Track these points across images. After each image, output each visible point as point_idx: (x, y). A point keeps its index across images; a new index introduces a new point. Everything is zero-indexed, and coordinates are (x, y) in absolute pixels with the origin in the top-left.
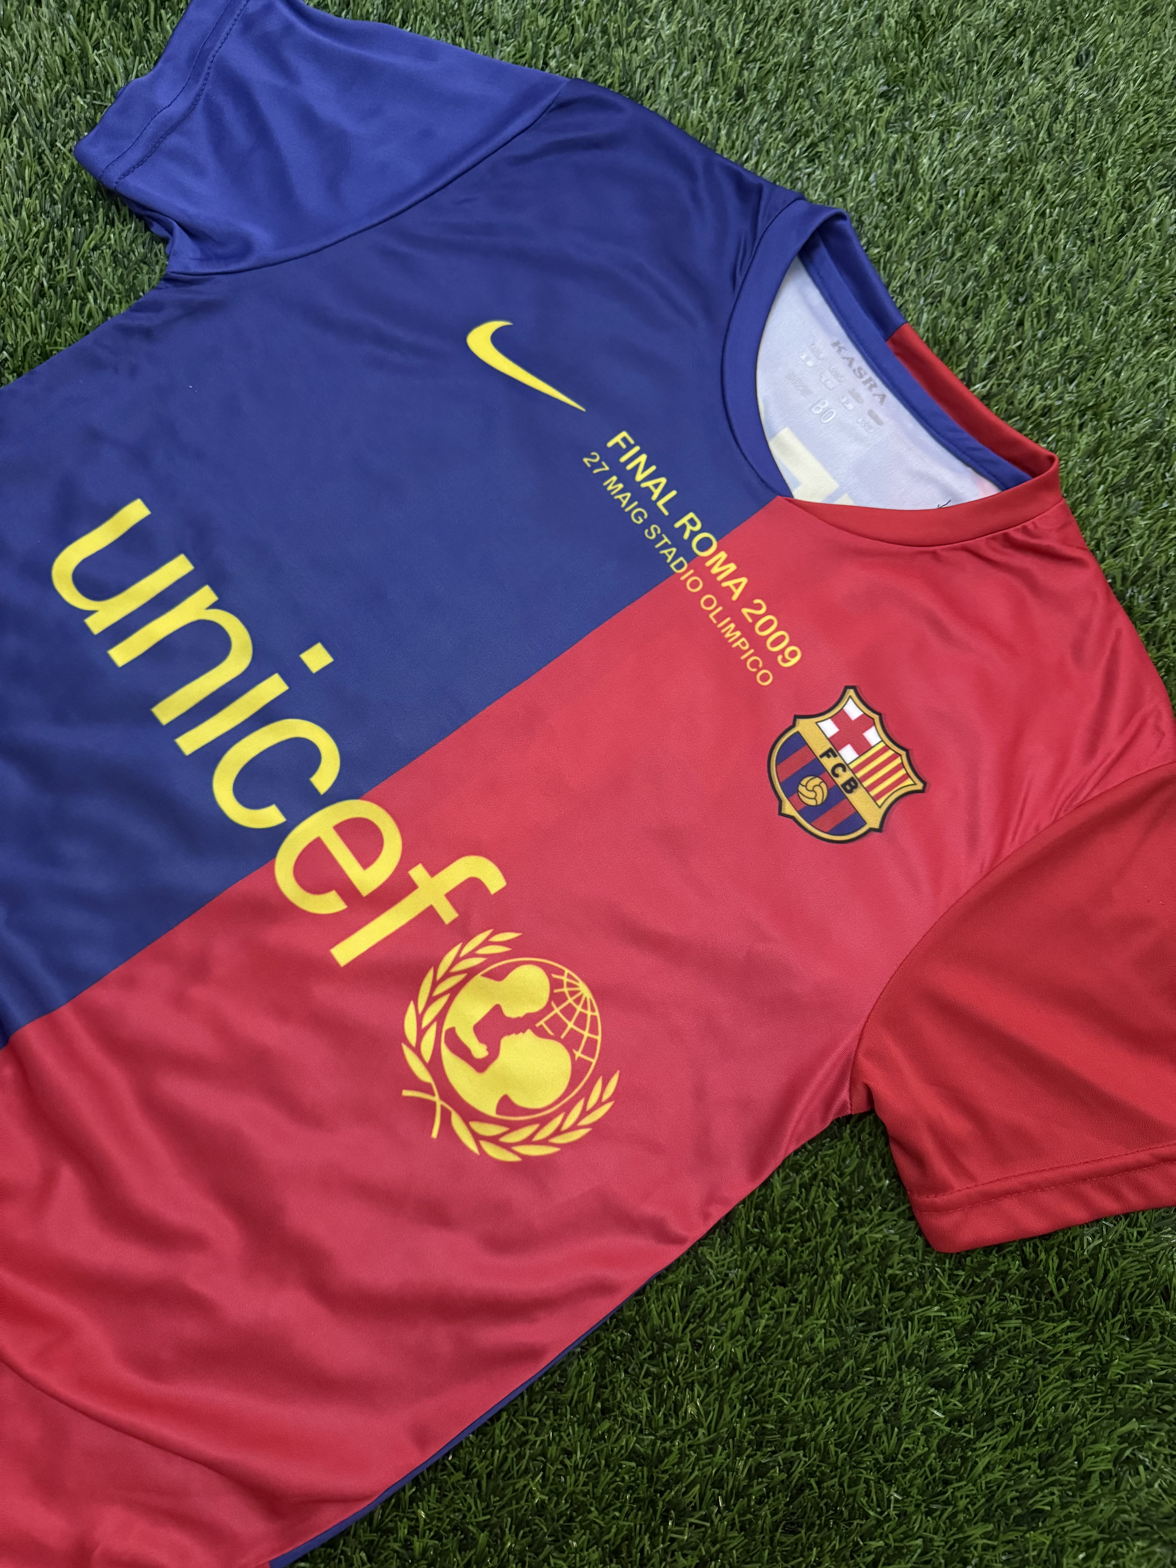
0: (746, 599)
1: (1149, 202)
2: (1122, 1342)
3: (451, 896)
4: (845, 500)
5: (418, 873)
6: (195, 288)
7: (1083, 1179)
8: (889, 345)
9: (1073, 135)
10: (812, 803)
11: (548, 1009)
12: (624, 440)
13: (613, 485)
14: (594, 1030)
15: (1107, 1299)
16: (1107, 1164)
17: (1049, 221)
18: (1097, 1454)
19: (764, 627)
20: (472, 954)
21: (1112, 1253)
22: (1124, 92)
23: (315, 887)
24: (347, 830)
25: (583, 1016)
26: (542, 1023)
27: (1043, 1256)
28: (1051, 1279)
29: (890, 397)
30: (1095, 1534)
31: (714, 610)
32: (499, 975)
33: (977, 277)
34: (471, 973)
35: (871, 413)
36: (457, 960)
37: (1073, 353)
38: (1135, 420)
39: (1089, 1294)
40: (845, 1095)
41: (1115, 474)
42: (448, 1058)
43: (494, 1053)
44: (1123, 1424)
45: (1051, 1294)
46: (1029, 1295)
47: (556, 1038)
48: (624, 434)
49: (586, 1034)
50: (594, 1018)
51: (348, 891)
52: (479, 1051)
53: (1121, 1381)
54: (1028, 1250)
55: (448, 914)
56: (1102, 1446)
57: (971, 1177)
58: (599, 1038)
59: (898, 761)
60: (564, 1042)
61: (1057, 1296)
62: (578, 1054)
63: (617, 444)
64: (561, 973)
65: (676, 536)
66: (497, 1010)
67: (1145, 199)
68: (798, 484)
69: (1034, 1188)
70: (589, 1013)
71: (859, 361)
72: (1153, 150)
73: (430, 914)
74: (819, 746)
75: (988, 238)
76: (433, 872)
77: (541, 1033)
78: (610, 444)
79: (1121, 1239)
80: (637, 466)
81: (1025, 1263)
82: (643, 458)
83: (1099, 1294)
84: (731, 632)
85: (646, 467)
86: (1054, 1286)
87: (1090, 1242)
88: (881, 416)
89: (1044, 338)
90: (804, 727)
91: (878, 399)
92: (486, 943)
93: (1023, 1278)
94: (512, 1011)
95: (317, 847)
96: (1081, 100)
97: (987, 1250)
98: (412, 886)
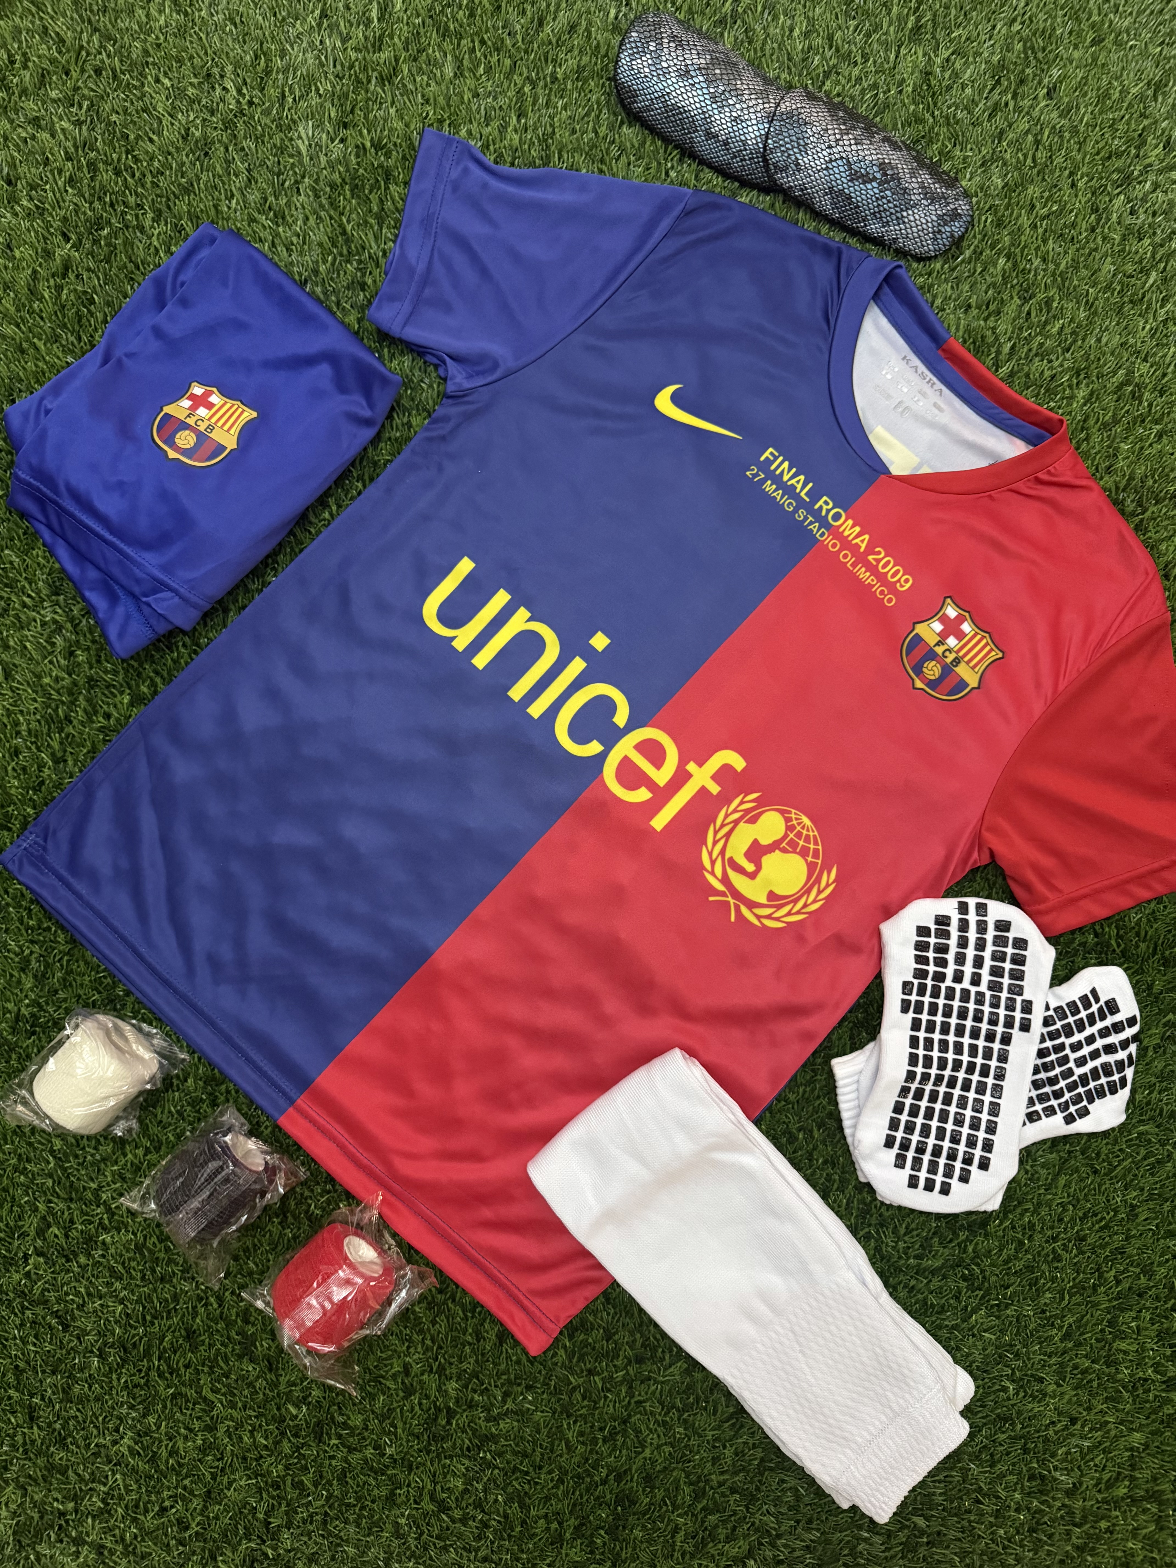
0: (870, 550)
1: (1110, 201)
2: (1160, 971)
3: (714, 777)
4: (925, 470)
5: (691, 767)
6: (466, 399)
7: (1127, 882)
8: (940, 352)
9: (1051, 157)
10: (932, 678)
11: (786, 836)
12: (771, 453)
13: (769, 487)
14: (816, 843)
15: (1148, 947)
16: (1143, 870)
17: (1040, 231)
18: (1150, 1036)
19: (884, 567)
20: (735, 811)
21: (1149, 921)
22: (1084, 114)
23: (631, 786)
24: (640, 747)
25: (808, 836)
26: (784, 844)
27: (1107, 929)
28: (1113, 942)
29: (946, 391)
30: (1153, 1079)
31: (850, 561)
32: (753, 820)
33: (993, 285)
34: (736, 822)
35: (935, 405)
36: (727, 816)
37: (1067, 330)
38: (1115, 373)
39: (1137, 946)
40: (975, 855)
41: (1104, 415)
42: (732, 875)
43: (759, 868)
44: (1165, 1017)
45: (1114, 950)
46: (1101, 953)
47: (794, 852)
48: (771, 450)
49: (812, 846)
50: (815, 836)
51: (651, 784)
52: (750, 867)
53: (1161, 993)
54: (1097, 927)
55: (714, 789)
56: (1154, 1031)
57: (1060, 891)
58: (820, 847)
59: (984, 641)
60: (800, 854)
61: (1118, 951)
62: (810, 859)
63: (767, 458)
64: (790, 812)
65: (817, 514)
66: (756, 841)
67: (1107, 199)
68: (892, 463)
69: (1098, 892)
70: (811, 834)
71: (922, 368)
72: (1109, 157)
73: (703, 790)
74: (931, 640)
75: (999, 254)
76: (700, 764)
77: (784, 851)
78: (762, 459)
79: (1154, 912)
80: (783, 471)
81: (1096, 935)
82: (786, 464)
83: (1143, 946)
84: (863, 574)
85: (789, 471)
86: (1115, 945)
87: (1135, 917)
88: (943, 406)
89: (1046, 323)
90: (920, 629)
91: (938, 393)
92: (742, 803)
93: (1097, 944)
94: (765, 841)
95: (626, 761)
96: (1054, 127)
97: (1073, 932)
98: (689, 776)
